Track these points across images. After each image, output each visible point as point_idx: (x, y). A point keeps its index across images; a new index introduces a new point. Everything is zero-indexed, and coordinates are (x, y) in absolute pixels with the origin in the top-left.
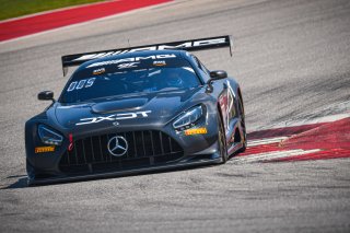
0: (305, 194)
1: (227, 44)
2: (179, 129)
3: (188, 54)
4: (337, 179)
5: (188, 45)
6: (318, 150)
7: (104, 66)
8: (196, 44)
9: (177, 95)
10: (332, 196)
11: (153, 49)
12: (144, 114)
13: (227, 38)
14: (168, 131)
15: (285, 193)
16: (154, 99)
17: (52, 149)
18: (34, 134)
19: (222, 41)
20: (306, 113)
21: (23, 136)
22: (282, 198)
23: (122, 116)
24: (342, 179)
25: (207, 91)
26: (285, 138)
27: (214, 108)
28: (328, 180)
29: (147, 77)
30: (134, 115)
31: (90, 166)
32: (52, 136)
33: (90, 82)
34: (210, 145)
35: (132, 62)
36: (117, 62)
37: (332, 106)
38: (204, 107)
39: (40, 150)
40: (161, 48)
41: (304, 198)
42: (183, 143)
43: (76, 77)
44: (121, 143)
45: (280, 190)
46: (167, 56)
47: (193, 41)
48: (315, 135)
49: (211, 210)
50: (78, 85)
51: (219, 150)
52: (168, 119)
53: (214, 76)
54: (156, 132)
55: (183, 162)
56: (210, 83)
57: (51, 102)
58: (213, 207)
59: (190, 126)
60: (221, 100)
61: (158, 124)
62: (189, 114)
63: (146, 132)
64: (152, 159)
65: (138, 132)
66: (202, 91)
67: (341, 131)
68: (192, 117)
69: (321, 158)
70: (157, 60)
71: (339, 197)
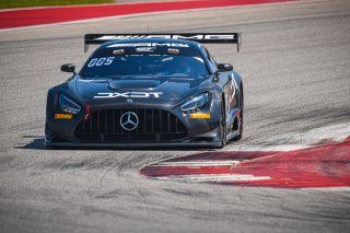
0: (251, 220)
1: (235, 41)
2: (186, 112)
3: (199, 45)
4: (283, 209)
5: (200, 37)
6: (268, 178)
7: (123, 48)
8: (208, 37)
9: (187, 81)
10: (276, 225)
11: (169, 37)
12: (156, 95)
13: (236, 35)
14: (176, 112)
15: (231, 217)
16: (166, 83)
17: (69, 117)
18: (55, 102)
19: (231, 37)
20: (260, 140)
21: (45, 102)
22: (227, 221)
23: (136, 95)
24: (289, 210)
25: (213, 81)
26: (237, 162)
27: (219, 96)
28: (275, 209)
29: (160, 62)
30: (147, 95)
31: (102, 136)
32: (71, 105)
33: (110, 61)
34: (212, 130)
35: (148, 47)
36: (135, 45)
37: (288, 136)
38: (210, 95)
39: (58, 116)
40: (175, 37)
41: (248, 224)
42: (188, 125)
43: (97, 54)
44: (133, 118)
45: (226, 213)
46: (181, 45)
47: (204, 34)
48: (268, 162)
49: (155, 224)
50: (98, 63)
51: (219, 134)
52: (177, 101)
53: (221, 68)
54: (165, 112)
55: (186, 143)
56: (217, 74)
57: (72, 74)
58: (157, 221)
59: (196, 111)
60: (225, 90)
61: (168, 106)
62: (196, 99)
63: (157, 111)
64: (158, 136)
65: (149, 111)
66: (210, 80)
67: (294, 161)
68: (198, 102)
69: (271, 186)
70: (171, 47)
71: (284, 227)
